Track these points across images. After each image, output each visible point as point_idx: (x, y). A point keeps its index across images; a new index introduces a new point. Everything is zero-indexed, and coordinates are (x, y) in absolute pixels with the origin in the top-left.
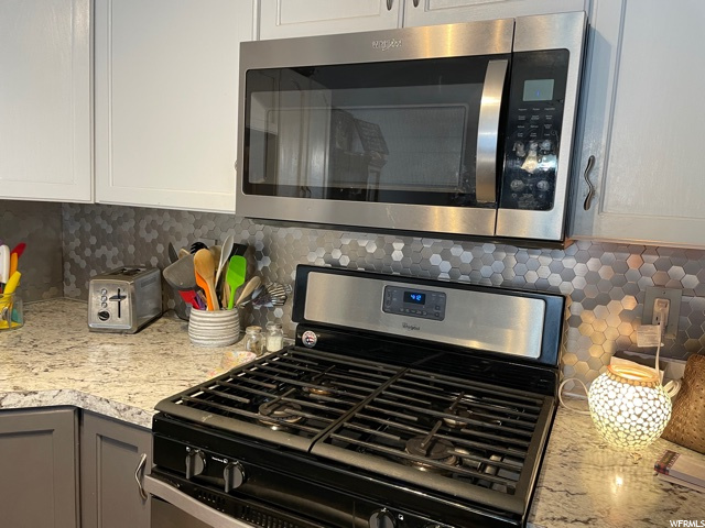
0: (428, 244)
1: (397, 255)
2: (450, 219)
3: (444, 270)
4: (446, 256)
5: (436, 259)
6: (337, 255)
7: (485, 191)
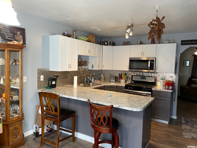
0: (144, 73)
1: (141, 74)
2: (146, 71)
3: (146, 75)
4: (146, 74)
5: (145, 74)
6: (135, 74)
7: (149, 69)
